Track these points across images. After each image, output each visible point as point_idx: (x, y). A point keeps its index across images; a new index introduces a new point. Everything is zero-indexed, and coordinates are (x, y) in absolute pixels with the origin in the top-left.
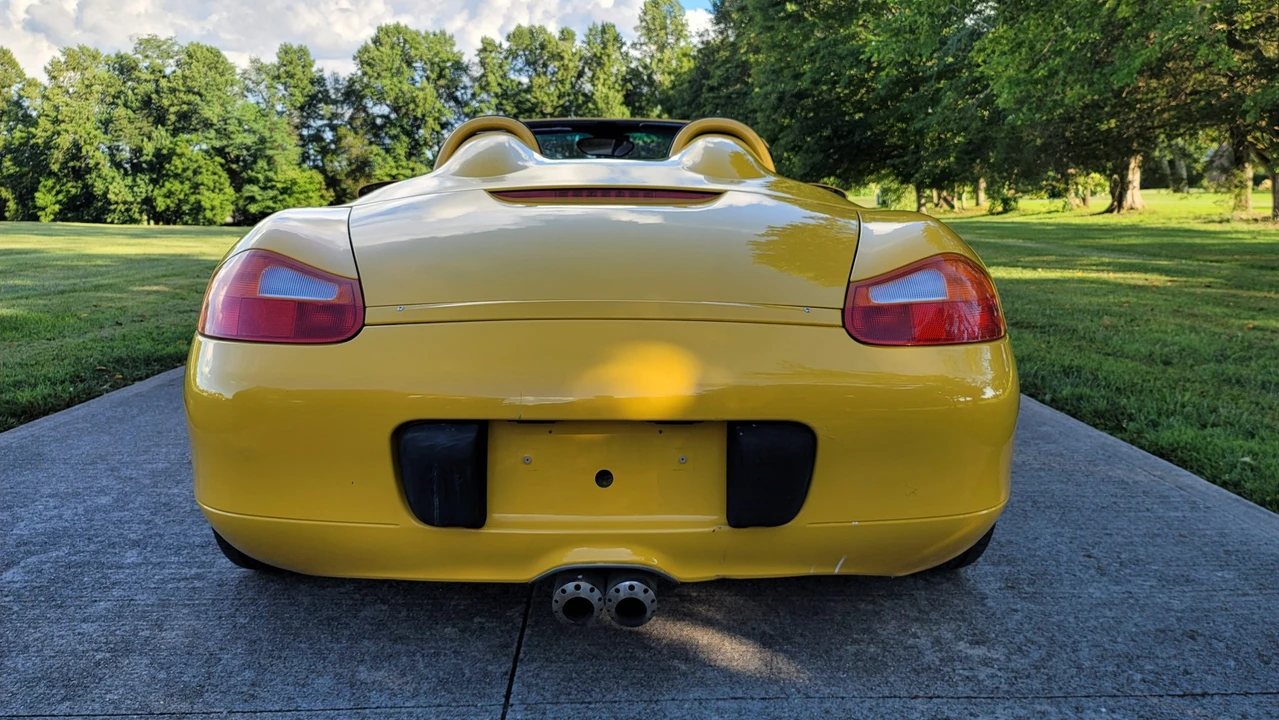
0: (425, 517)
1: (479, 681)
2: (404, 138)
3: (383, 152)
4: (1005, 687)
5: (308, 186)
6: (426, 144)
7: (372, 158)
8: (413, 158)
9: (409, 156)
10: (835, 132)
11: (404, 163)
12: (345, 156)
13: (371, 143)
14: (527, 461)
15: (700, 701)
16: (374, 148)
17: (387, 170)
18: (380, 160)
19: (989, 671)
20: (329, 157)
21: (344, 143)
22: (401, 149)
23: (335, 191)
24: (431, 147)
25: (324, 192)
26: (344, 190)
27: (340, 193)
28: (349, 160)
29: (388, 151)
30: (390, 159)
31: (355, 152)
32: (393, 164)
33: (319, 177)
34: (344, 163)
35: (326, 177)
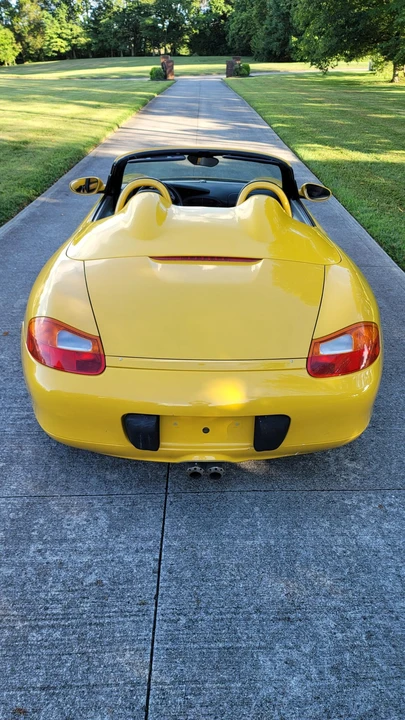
0: (137, 447)
1: (155, 481)
2: (64, 5)
3: (50, 16)
4: (358, 484)
5: (5, 41)
6: (79, 10)
7: (44, 20)
8: (71, 21)
9: (69, 19)
10: (347, 22)
11: (65, 25)
12: (26, 18)
13: (42, 9)
14: (175, 424)
15: (240, 491)
16: (44, 12)
17: (54, 30)
18: (49, 22)
19: (355, 476)
20: (15, 19)
21: (25, 8)
22: (63, 13)
23: (22, 44)
24: (82, 13)
25: (15, 45)
26: (28, 44)
27: (26, 46)
28: (29, 22)
29: (54, 15)
30: (56, 21)
31: (33, 16)
32: (58, 25)
33: (11, 34)
34: (26, 24)
35: (15, 34)
